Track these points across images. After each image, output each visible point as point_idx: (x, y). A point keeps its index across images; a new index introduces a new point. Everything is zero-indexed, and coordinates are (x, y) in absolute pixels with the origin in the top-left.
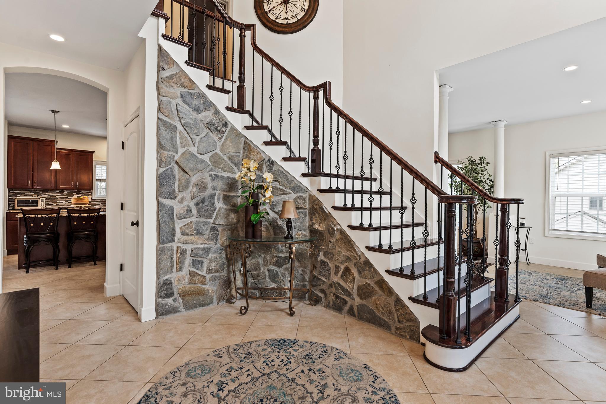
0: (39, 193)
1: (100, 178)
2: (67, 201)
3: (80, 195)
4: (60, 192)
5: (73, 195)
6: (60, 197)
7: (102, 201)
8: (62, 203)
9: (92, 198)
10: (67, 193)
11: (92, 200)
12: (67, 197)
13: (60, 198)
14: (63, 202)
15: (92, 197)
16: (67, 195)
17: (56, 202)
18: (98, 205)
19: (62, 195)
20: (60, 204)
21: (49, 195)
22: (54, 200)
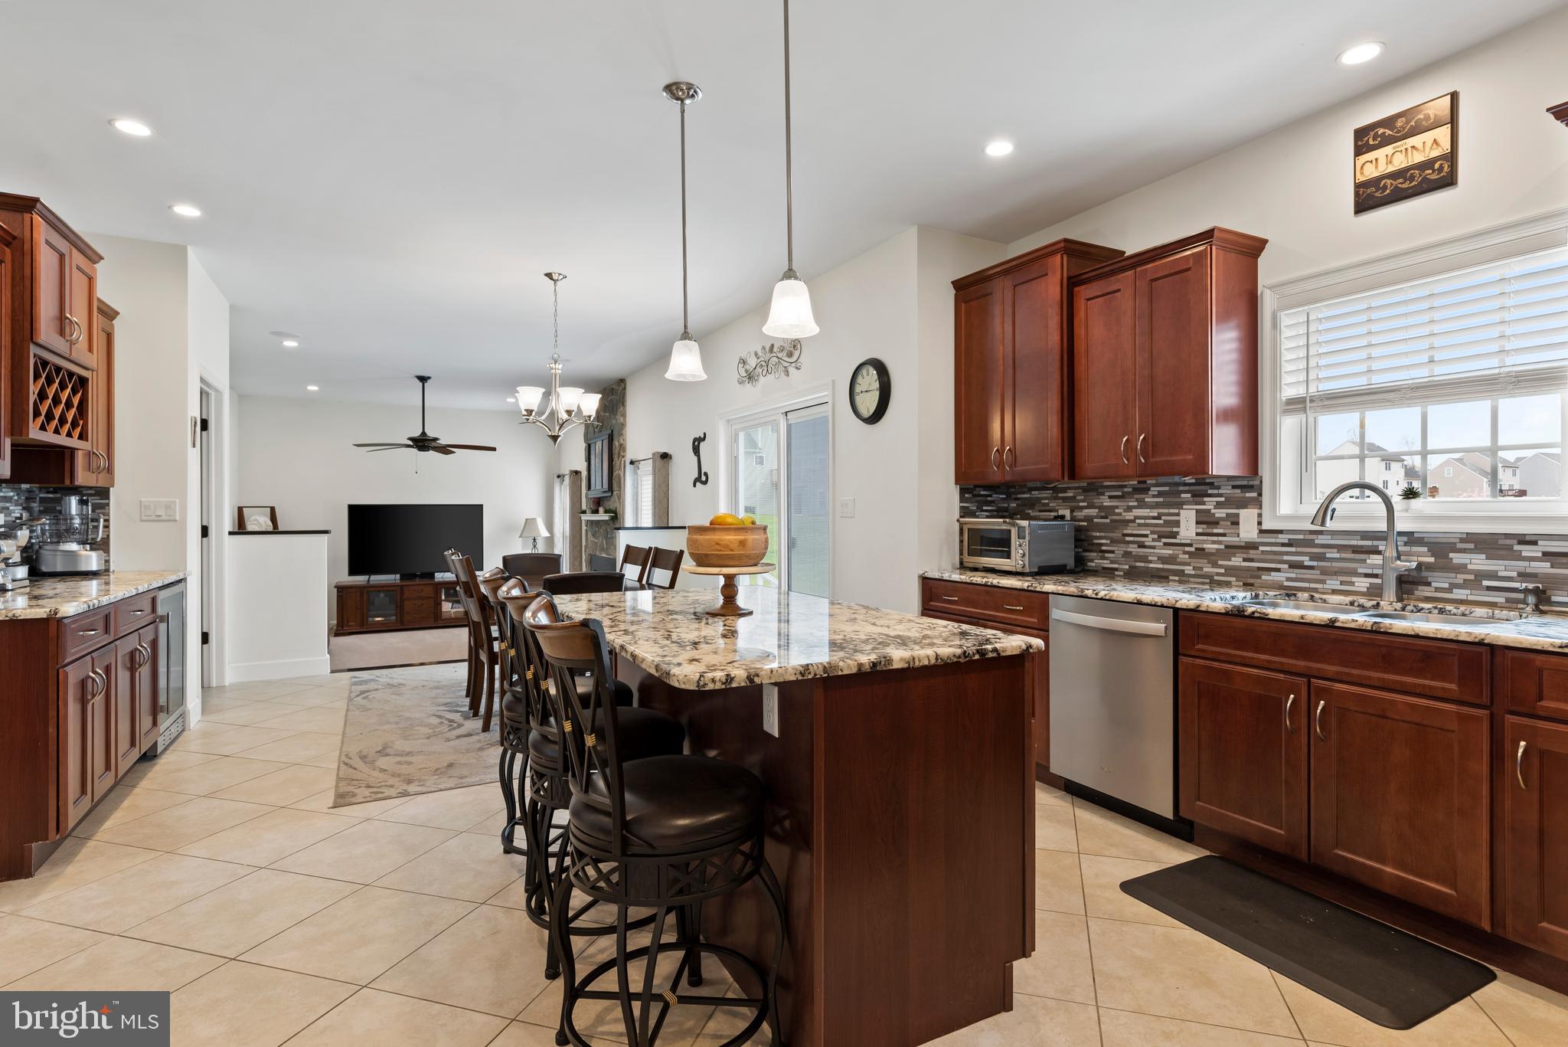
0: (1074, 498)
1: (1298, 391)
2: (1160, 537)
3: (1209, 504)
4: (1136, 490)
5: (1180, 505)
6: (1136, 518)
7: (1310, 543)
8: (1142, 546)
9: (1260, 523)
10: (1160, 494)
11: (1262, 532)
12: (1158, 518)
13: (1133, 521)
14: (1148, 541)
15: (1260, 515)
16: (1157, 505)
17: (1121, 541)
18: (1293, 566)
19: (1142, 505)
20: (1133, 549)
21: (1101, 508)
22: (1117, 535)
